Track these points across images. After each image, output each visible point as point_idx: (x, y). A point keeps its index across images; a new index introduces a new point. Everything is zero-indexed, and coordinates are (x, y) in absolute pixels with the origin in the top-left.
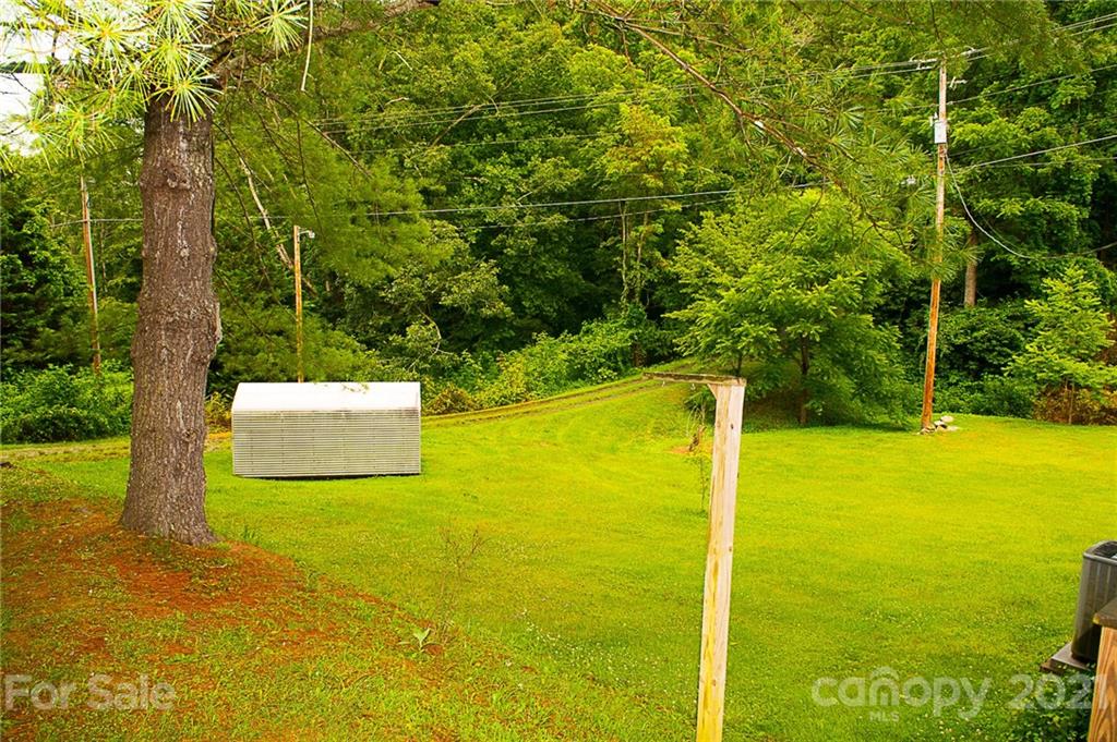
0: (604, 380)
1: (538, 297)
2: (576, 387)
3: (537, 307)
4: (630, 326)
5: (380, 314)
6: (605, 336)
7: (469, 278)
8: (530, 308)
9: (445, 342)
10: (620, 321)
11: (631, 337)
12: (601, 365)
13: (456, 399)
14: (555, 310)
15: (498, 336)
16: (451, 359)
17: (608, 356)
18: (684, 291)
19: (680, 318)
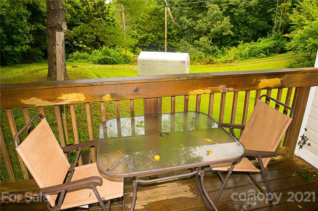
0: (261, 57)
1: (246, 29)
2: (252, 59)
3: (246, 33)
4: (275, 40)
5: (195, 34)
6: (264, 43)
7: (220, 23)
8: (243, 33)
9: (212, 43)
10: (272, 38)
11: (275, 43)
12: (261, 52)
13: (211, 60)
14: (252, 34)
15: (233, 42)
16: (212, 48)
17: (264, 50)
18: (293, 27)
19: (289, 37)
